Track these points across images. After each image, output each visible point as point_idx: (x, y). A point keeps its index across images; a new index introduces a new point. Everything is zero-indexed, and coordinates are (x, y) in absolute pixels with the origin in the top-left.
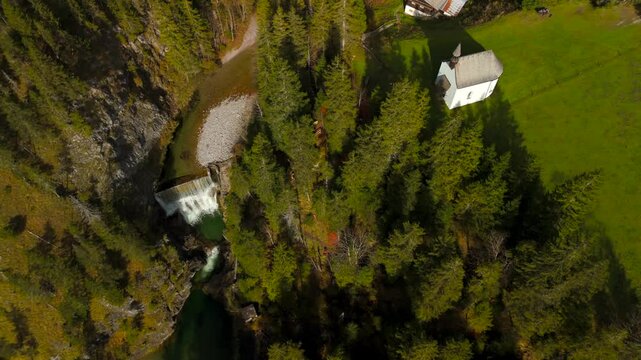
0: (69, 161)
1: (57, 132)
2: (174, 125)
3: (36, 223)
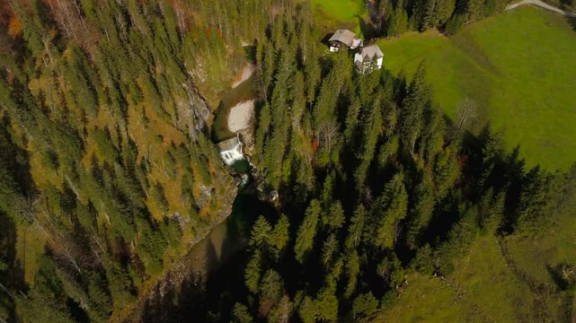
0: (178, 114)
1: (173, 99)
2: (213, 116)
3: (167, 140)
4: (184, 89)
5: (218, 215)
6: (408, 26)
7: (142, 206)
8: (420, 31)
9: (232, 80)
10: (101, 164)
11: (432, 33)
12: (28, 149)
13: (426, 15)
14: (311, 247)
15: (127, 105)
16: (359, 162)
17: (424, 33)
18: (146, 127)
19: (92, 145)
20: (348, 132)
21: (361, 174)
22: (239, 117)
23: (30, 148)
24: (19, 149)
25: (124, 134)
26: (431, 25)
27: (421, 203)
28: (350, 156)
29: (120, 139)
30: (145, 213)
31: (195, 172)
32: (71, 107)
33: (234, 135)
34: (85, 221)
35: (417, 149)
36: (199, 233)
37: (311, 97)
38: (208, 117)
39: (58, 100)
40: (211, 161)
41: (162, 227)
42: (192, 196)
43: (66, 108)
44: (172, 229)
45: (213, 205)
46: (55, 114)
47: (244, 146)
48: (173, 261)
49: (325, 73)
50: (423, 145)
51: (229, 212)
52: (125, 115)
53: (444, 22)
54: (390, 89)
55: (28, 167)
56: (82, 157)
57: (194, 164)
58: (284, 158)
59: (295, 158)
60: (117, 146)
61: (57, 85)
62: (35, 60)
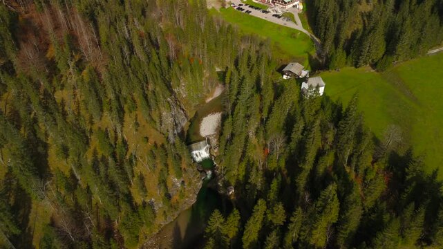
0: (161, 121)
1: (159, 110)
2: (189, 123)
3: (151, 141)
4: (168, 102)
5: (185, 203)
6: (346, 63)
7: (126, 191)
8: (356, 67)
9: (206, 97)
10: (99, 156)
11: (366, 69)
12: (48, 142)
13: (361, 55)
14: (256, 239)
15: (124, 112)
16: (301, 170)
17: (360, 69)
18: (137, 130)
19: (95, 141)
20: (293, 145)
21: (302, 181)
22: (209, 125)
23: (49, 141)
24: (42, 142)
25: (120, 135)
26: (365, 63)
27: (350, 211)
28: (294, 162)
29: (116, 138)
30: (129, 198)
31: (170, 167)
32: (83, 112)
33: (204, 139)
34: (82, 201)
35: (349, 163)
36: (168, 216)
37: (265, 115)
38: (185, 124)
39: (74, 107)
40: (183, 159)
41: (140, 210)
42: (166, 187)
43: (79, 113)
44: (148, 212)
45: (182, 195)
46: (71, 117)
47: (210, 148)
48: (146, 238)
49: (277, 96)
50: (354, 160)
51: (194, 201)
52: (121, 120)
53: (376, 61)
54: (329, 112)
55: (46, 155)
56: (86, 150)
57: (170, 161)
58: (241, 160)
59: (249, 161)
60: (113, 143)
61: (75, 95)
62: (62, 76)
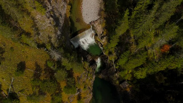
0: (37, 29)
2: (69, 7)
38: (65, 10)
51: (90, 98)
